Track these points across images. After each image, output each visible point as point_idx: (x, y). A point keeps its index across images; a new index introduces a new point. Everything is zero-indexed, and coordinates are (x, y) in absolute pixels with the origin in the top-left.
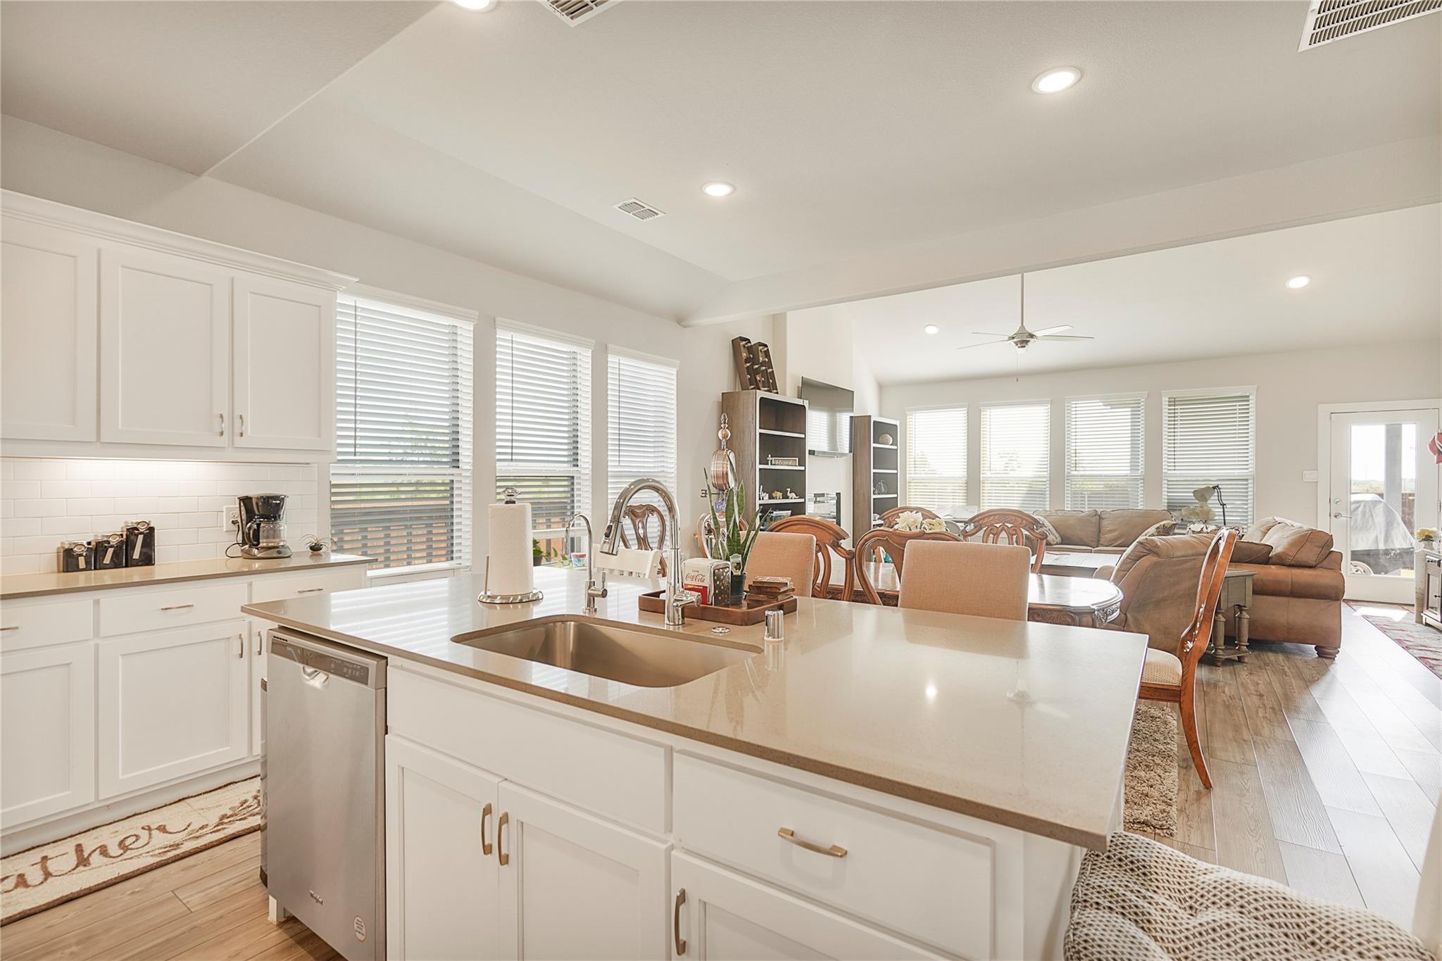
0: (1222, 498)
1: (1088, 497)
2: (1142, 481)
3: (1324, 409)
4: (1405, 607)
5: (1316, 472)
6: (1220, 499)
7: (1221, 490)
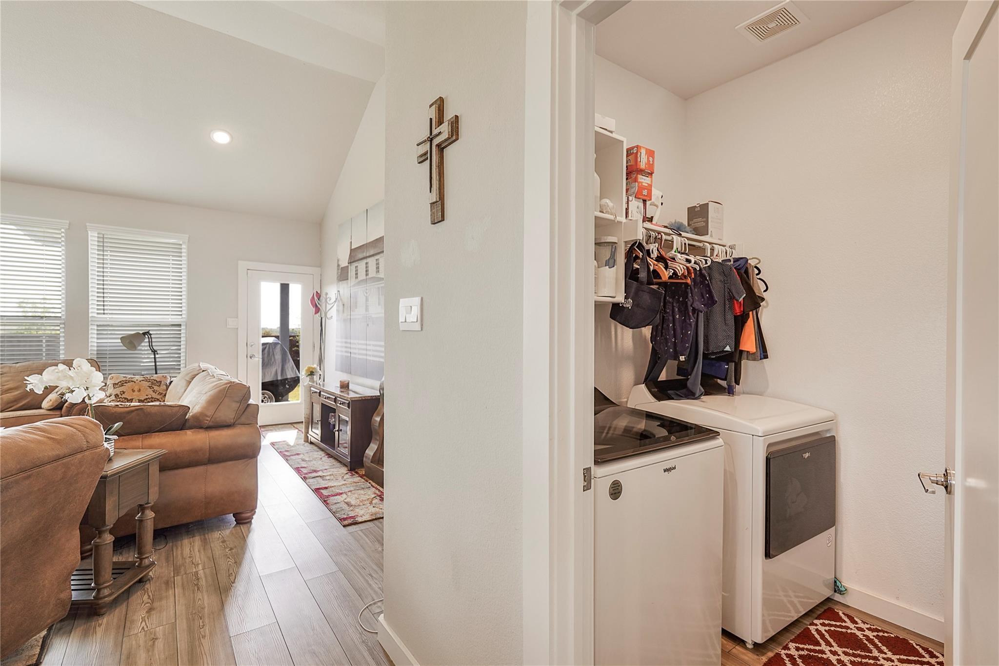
0: (153, 344)
1: (47, 341)
2: (63, 326)
3: (243, 265)
4: (295, 425)
5: (237, 319)
6: (151, 346)
7: (152, 336)
